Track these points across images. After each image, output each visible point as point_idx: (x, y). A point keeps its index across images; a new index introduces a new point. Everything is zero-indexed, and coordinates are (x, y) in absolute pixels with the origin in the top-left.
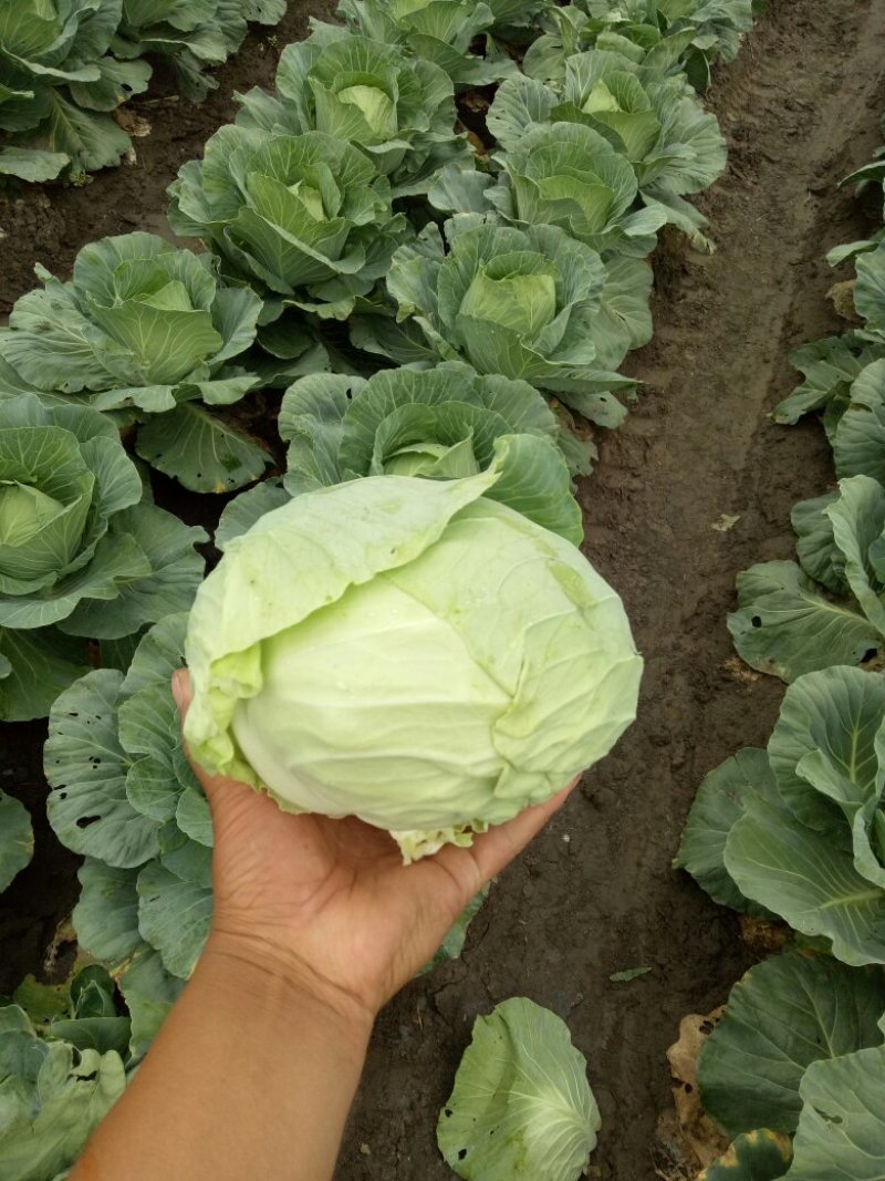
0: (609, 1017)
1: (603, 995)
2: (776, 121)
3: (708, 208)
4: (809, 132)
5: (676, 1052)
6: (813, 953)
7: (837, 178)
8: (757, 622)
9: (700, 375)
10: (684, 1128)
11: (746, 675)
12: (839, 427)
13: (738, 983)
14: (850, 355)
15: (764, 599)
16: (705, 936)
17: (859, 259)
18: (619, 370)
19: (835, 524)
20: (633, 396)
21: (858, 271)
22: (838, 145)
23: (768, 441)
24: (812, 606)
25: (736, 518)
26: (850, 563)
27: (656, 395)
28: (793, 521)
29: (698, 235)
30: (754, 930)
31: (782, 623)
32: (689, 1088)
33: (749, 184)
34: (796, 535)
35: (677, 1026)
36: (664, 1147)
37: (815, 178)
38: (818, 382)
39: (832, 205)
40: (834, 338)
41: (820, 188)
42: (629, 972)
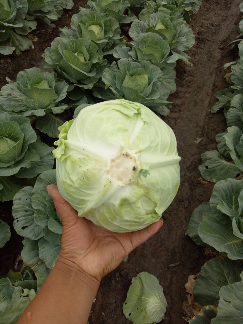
0: (169, 276)
1: (167, 270)
2: (209, 29)
3: (191, 54)
4: (219, 32)
5: (187, 285)
6: (223, 257)
7: (226, 44)
8: (207, 167)
9: (190, 100)
10: (190, 306)
11: (204, 182)
12: (228, 113)
13: (203, 266)
14: (231, 93)
15: (209, 161)
16: (194, 253)
17: (232, 67)
18: (168, 100)
19: (226, 140)
20: (171, 107)
21: (232, 70)
22: (226, 35)
23: (209, 118)
24: (222, 162)
25: (201, 139)
26: (231, 150)
27: (178, 106)
28: (216, 139)
29: (188, 62)
30: (208, 251)
31: (214, 167)
32: (191, 295)
33: (202, 47)
34: (217, 143)
35: (187, 278)
36: (184, 311)
37: (221, 45)
38: (222, 101)
39: (225, 52)
40: (226, 88)
41: (222, 47)
42: (174, 264)
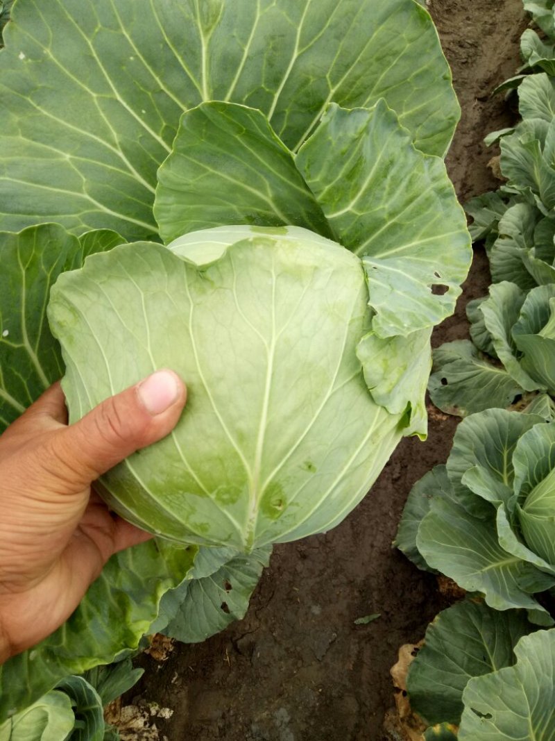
0: (354, 649)
1: (350, 634)
2: (453, 55)
4: (475, 61)
5: (397, 670)
7: (492, 88)
8: (444, 381)
10: (402, 720)
11: (439, 417)
12: (493, 250)
13: (431, 624)
14: (502, 203)
15: (449, 366)
16: (414, 591)
17: (503, 141)
19: (486, 316)
21: (502, 149)
22: (493, 68)
24: (480, 368)
26: (497, 340)
28: (467, 314)
30: (446, 585)
31: (461, 381)
32: (405, 694)
34: (470, 323)
35: (397, 653)
36: (389, 734)
37: (480, 90)
38: (483, 222)
39: (490, 107)
40: (492, 192)
41: (482, 96)
42: (367, 617)
